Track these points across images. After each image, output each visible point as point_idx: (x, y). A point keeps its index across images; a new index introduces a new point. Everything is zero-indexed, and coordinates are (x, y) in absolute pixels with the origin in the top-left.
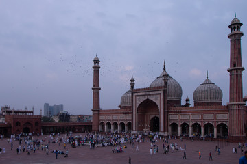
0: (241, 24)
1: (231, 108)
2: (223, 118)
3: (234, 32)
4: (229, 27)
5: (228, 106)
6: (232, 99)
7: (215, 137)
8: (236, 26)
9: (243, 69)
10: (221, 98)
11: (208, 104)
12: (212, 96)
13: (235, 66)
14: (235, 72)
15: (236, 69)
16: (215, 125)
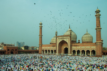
0: (100, 11)
2: (94, 48)
3: (97, 14)
4: (95, 12)
5: (96, 43)
6: (97, 40)
7: (91, 55)
8: (98, 12)
9: (101, 29)
10: (92, 40)
11: (87, 42)
12: (89, 39)
13: (98, 27)
14: (98, 30)
15: (99, 29)
16: (91, 51)
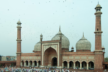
0: (101, 8)
1: (96, 53)
2: (91, 58)
3: (97, 12)
4: (95, 9)
5: (94, 52)
6: (96, 48)
7: (87, 69)
8: (99, 9)
9: (102, 32)
10: (90, 47)
11: (83, 50)
12: (86, 46)
13: (98, 30)
14: (98, 34)
15: (99, 32)
16: (87, 62)
